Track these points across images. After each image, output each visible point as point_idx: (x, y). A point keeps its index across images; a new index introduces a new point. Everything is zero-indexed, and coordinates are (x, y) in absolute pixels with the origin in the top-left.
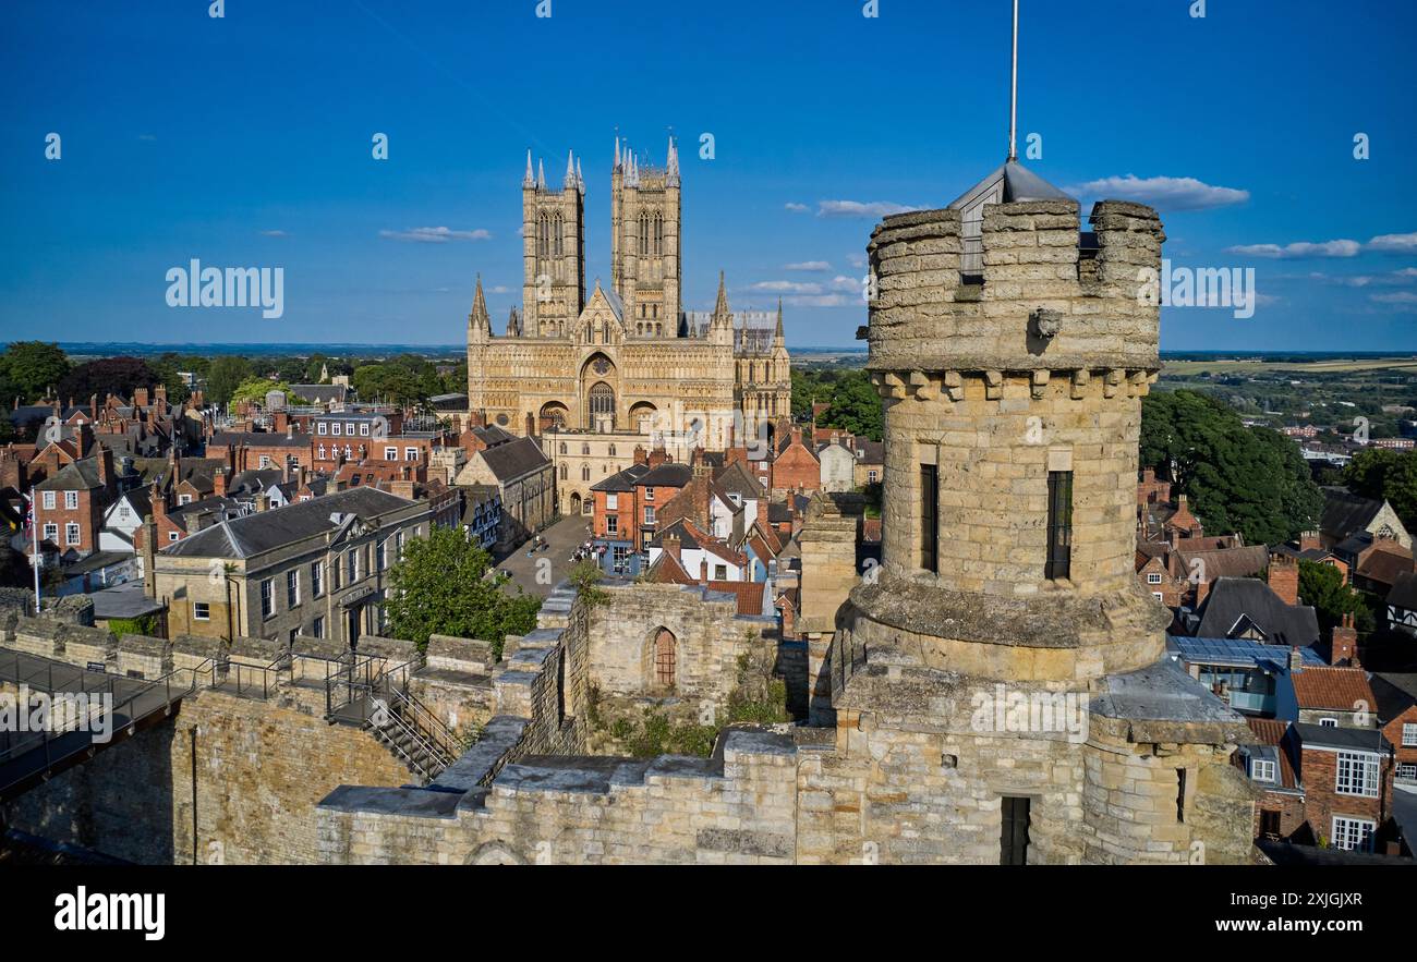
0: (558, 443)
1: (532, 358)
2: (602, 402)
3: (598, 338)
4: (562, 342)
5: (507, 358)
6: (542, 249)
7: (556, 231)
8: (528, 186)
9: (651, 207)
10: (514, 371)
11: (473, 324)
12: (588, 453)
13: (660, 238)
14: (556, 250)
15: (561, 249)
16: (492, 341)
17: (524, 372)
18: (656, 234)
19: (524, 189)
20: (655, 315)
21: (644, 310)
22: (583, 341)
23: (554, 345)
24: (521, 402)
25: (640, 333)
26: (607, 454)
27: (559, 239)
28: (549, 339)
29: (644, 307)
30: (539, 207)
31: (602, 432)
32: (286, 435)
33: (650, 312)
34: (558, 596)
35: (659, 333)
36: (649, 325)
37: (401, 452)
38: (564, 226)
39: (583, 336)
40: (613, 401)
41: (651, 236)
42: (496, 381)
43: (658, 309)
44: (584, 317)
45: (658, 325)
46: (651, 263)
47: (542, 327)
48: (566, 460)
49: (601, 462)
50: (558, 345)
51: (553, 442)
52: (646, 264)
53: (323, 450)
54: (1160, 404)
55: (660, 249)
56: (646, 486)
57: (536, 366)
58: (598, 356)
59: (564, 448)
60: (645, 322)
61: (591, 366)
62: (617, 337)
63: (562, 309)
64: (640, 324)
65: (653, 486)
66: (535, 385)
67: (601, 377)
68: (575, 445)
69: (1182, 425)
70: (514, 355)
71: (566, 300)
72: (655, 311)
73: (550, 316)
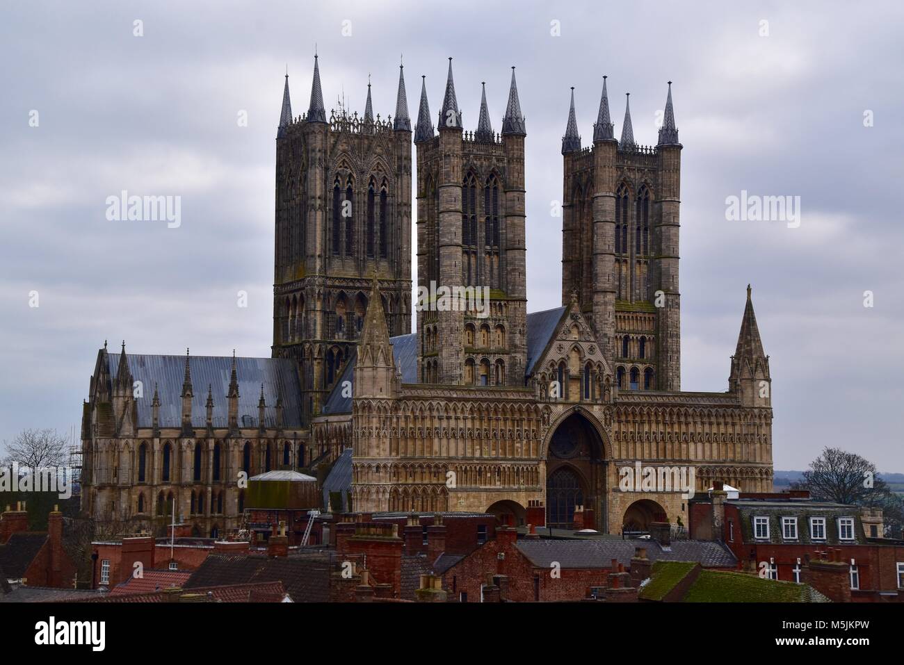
1: (469, 425)
2: (563, 502)
3: (575, 391)
6: (464, 232)
10: (444, 448)
16: (401, 393)
17: (455, 449)
18: (638, 222)
20: (642, 354)
21: (625, 346)
23: (508, 401)
24: (451, 501)
33: (634, 349)
35: (650, 385)
36: (635, 372)
38: (500, 196)
41: (632, 224)
42: (410, 466)
43: (647, 344)
45: (647, 370)
46: (632, 268)
47: (468, 369)
50: (515, 401)
60: (628, 366)
63: (499, 339)
64: (622, 370)
66: (474, 472)
67: (565, 458)
70: (440, 419)
71: (506, 324)
72: (643, 347)
73: (481, 351)
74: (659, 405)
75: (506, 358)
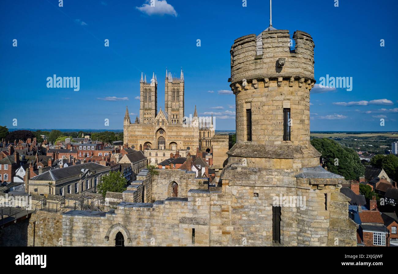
0: (149, 153)
1: (142, 130)
2: (162, 142)
3: (161, 124)
4: (150, 125)
5: (135, 130)
6: (145, 99)
7: (149, 94)
8: (141, 82)
9: (176, 88)
10: (137, 133)
11: (125, 120)
12: (157, 155)
13: (178, 96)
14: (149, 100)
15: (151, 99)
16: (130, 125)
17: (139, 133)
19: (141, 83)
20: (177, 118)
22: (156, 125)
24: (138, 142)
25: (172, 123)
26: (162, 156)
27: (150, 97)
28: (147, 124)
29: (174, 115)
30: (145, 88)
31: (161, 150)
32: (70, 150)
33: (175, 117)
34: (143, 171)
35: (178, 123)
36: (175, 120)
37: (103, 154)
38: (151, 93)
39: (156, 124)
40: (165, 142)
41: (176, 96)
42: (131, 136)
43: (178, 116)
44: (157, 118)
45: (178, 120)
46: (176, 103)
47: (145, 121)
48: (151, 157)
49: (161, 158)
50: (149, 126)
51: (147, 152)
52: (174, 103)
53: (81, 154)
54: (318, 142)
55: (178, 99)
56: (173, 163)
57: (143, 132)
58: (161, 129)
59: (150, 154)
60: (174, 120)
61: (158, 132)
62: (166, 124)
63: (150, 116)
64: (172, 120)
65: (176, 163)
66: (142, 137)
67: (161, 135)
68: (153, 153)
69: (325, 148)
70: (137, 129)
71: (151, 113)
72: (177, 116)
73: (147, 118)
74: (176, 126)
75: (151, 119)
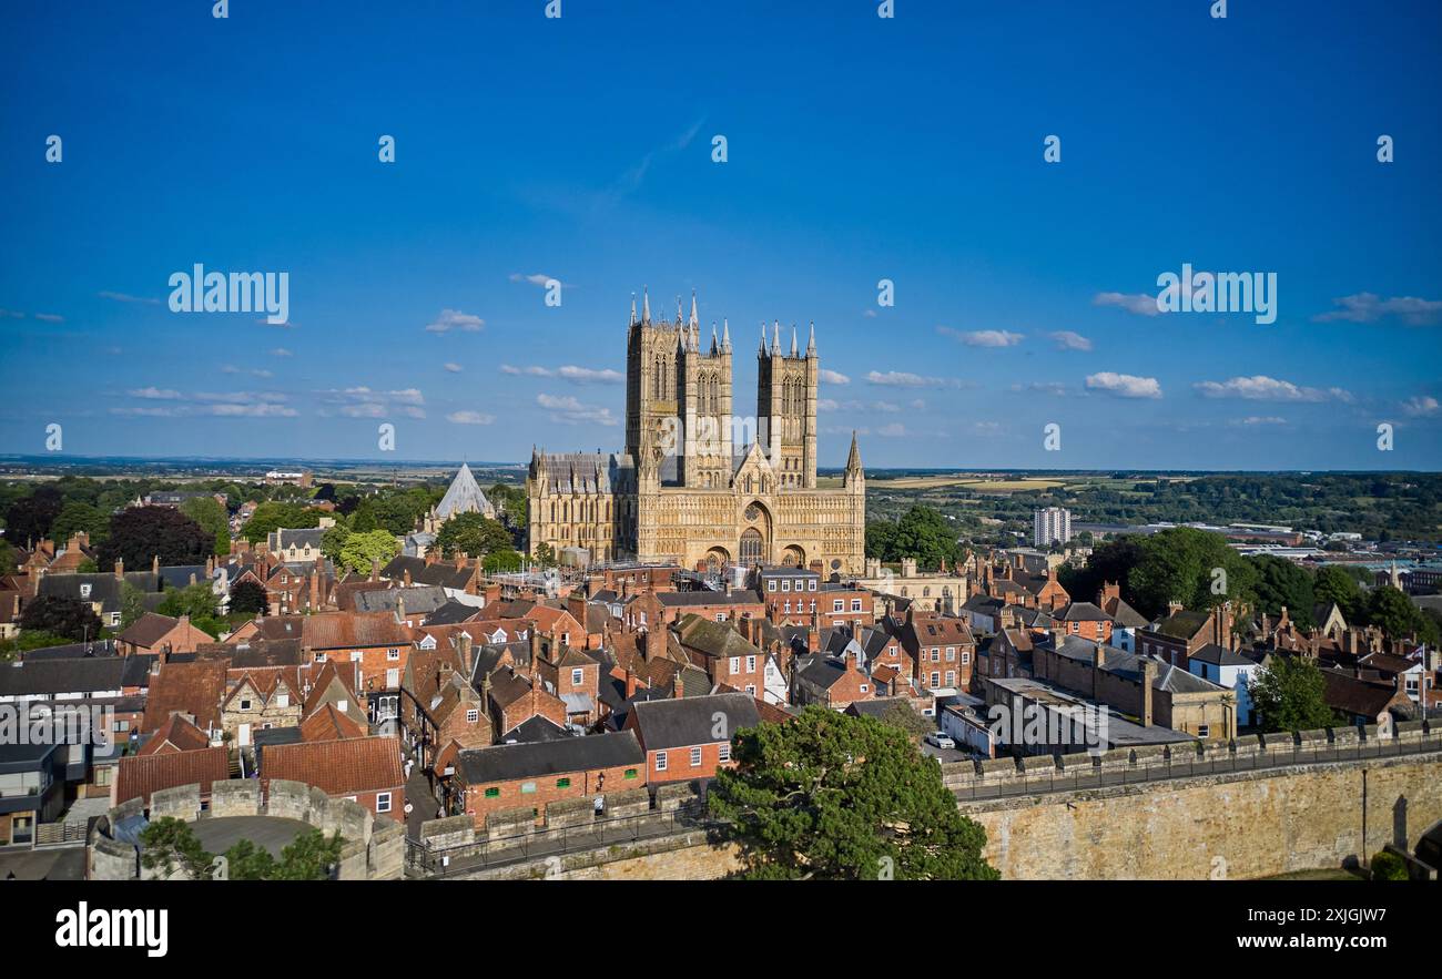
1: (698, 507)
2: (750, 546)
3: (756, 487)
5: (675, 507)
9: (792, 373)
10: (683, 519)
13: (798, 400)
15: (716, 407)
16: (660, 492)
17: (690, 520)
18: (796, 397)
20: (796, 467)
21: (787, 463)
22: (743, 491)
24: (688, 548)
27: (716, 398)
29: (788, 461)
30: (698, 369)
33: (791, 464)
35: (798, 484)
36: (792, 477)
38: (720, 386)
39: (743, 488)
40: (761, 545)
41: (792, 398)
42: (666, 529)
43: (799, 462)
44: (742, 469)
45: (799, 476)
46: (791, 423)
47: (703, 478)
52: (787, 422)
55: (799, 409)
57: (702, 514)
58: (756, 505)
60: (788, 474)
62: (772, 488)
63: (716, 461)
64: (784, 476)
72: (796, 464)
73: (707, 468)
74: (803, 496)
75: (720, 471)
